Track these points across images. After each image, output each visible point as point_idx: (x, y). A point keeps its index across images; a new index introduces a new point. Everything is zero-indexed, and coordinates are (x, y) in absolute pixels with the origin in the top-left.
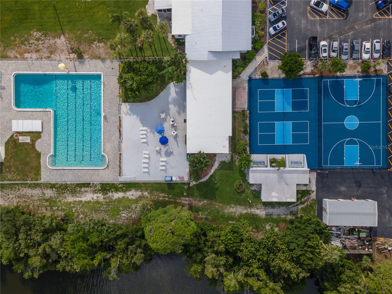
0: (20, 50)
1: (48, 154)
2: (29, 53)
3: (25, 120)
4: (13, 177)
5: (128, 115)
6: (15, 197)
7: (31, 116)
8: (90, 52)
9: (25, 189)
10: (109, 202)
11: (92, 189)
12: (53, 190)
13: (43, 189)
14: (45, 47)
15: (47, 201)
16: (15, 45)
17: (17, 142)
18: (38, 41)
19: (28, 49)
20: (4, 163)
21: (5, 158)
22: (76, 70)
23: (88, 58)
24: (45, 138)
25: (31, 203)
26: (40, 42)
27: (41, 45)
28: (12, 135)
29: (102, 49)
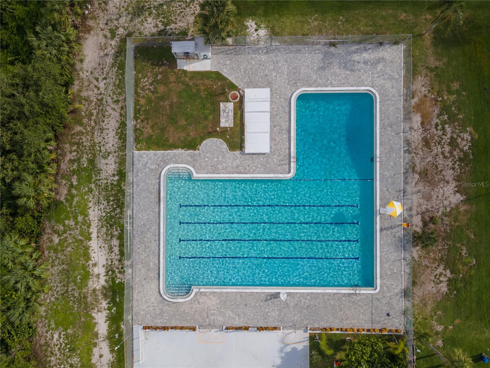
0: (428, 104)
1: (194, 167)
2: (422, 123)
3: (271, 116)
4: (143, 89)
5: (282, 345)
6: (101, 94)
7: (278, 128)
8: (425, 262)
9: (118, 114)
10: (86, 304)
11: (117, 263)
12: (114, 175)
13: (117, 154)
14: (435, 159)
15: (92, 162)
16: (439, 94)
17: (222, 98)
18: (450, 144)
19: (430, 122)
20: (175, 70)
21: (185, 72)
22: (385, 229)
23: (413, 258)
24: (229, 158)
25: (85, 129)
26: (447, 148)
27: (440, 150)
28: (237, 87)
29: (434, 289)
